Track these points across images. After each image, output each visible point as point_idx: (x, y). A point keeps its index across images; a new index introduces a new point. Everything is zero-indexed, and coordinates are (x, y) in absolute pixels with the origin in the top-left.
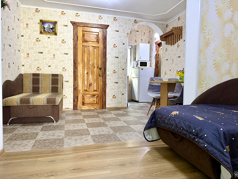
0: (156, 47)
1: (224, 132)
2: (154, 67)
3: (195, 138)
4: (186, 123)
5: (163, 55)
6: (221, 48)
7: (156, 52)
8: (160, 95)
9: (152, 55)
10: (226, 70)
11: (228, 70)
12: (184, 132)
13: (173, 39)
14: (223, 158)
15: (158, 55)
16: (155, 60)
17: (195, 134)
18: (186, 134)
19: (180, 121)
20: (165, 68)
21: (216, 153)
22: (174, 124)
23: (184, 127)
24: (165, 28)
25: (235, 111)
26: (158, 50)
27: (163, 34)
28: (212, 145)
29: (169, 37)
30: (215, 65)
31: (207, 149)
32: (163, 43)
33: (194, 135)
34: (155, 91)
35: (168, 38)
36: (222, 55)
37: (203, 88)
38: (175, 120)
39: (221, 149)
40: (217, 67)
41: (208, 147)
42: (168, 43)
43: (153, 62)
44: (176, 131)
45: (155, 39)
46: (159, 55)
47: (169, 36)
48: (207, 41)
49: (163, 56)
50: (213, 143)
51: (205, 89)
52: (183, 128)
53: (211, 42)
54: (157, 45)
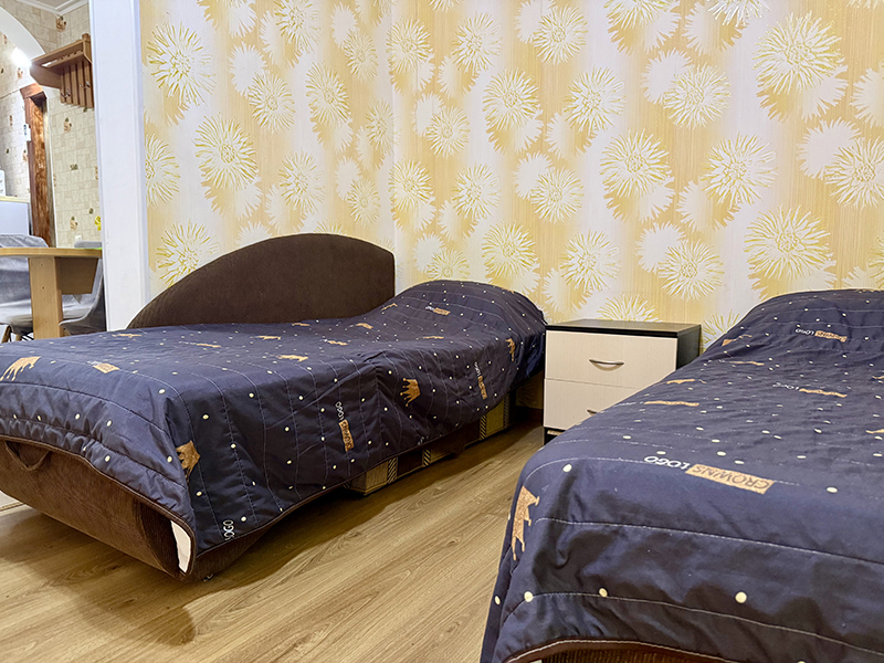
0: (26, 108)
1: (168, 399)
2: (27, 197)
3: (82, 441)
4: (55, 393)
5: (54, 148)
6: (227, 130)
7: (28, 130)
8: (28, 312)
9: (13, 145)
10: (252, 208)
11: (256, 208)
12: (48, 429)
13: (88, 83)
14: (163, 487)
15: (37, 147)
16: (26, 164)
17: (82, 429)
18: (54, 437)
19: (36, 390)
20: (69, 200)
21: (138, 477)
22: (16, 407)
23: (47, 410)
24: (51, 31)
25: (266, 337)
26: (38, 126)
27: (41, 53)
28: (127, 453)
29: (74, 73)
30: (208, 188)
31: (111, 470)
32: (52, 94)
33: (77, 433)
34: (11, 295)
35: (67, 75)
36: (230, 152)
37: (170, 268)
38: (16, 393)
39: (157, 457)
40: (217, 193)
41: (113, 462)
42: (71, 96)
43: (17, 176)
44: (24, 434)
45: (19, 75)
46: (43, 146)
47: (73, 67)
48: (170, 94)
49: (57, 151)
50: (129, 446)
51: (178, 271)
52: (44, 416)
53: (187, 103)
54: (32, 104)
